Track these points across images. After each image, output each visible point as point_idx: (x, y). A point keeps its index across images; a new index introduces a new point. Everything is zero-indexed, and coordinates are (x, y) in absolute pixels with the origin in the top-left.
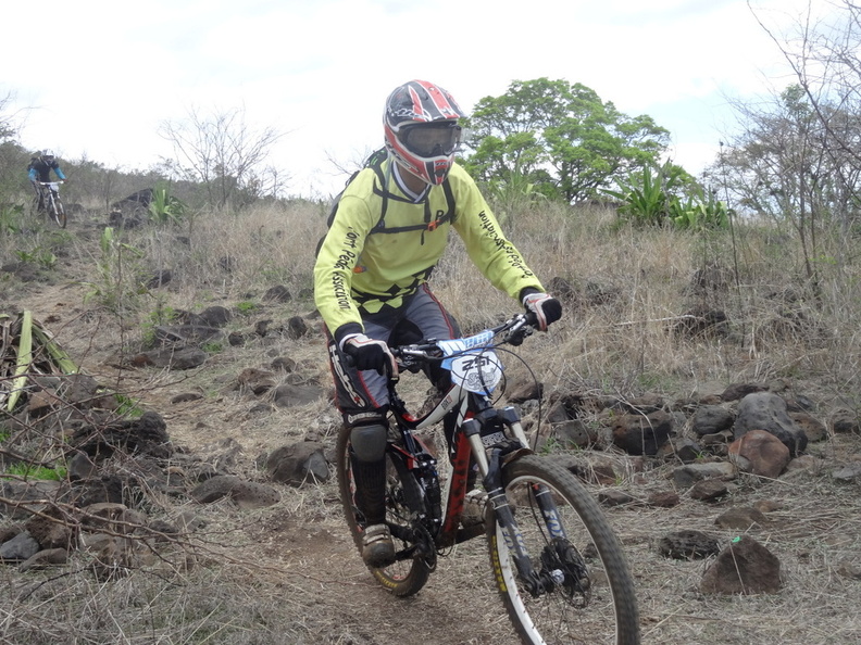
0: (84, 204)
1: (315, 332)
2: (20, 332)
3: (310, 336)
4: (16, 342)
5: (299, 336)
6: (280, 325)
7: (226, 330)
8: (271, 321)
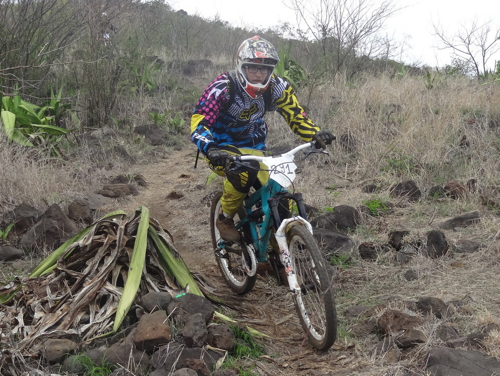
0: (214, 60)
1: (458, 251)
2: (135, 233)
3: (452, 256)
4: (131, 244)
5: (440, 254)
6: (416, 239)
7: (357, 238)
8: (407, 233)
